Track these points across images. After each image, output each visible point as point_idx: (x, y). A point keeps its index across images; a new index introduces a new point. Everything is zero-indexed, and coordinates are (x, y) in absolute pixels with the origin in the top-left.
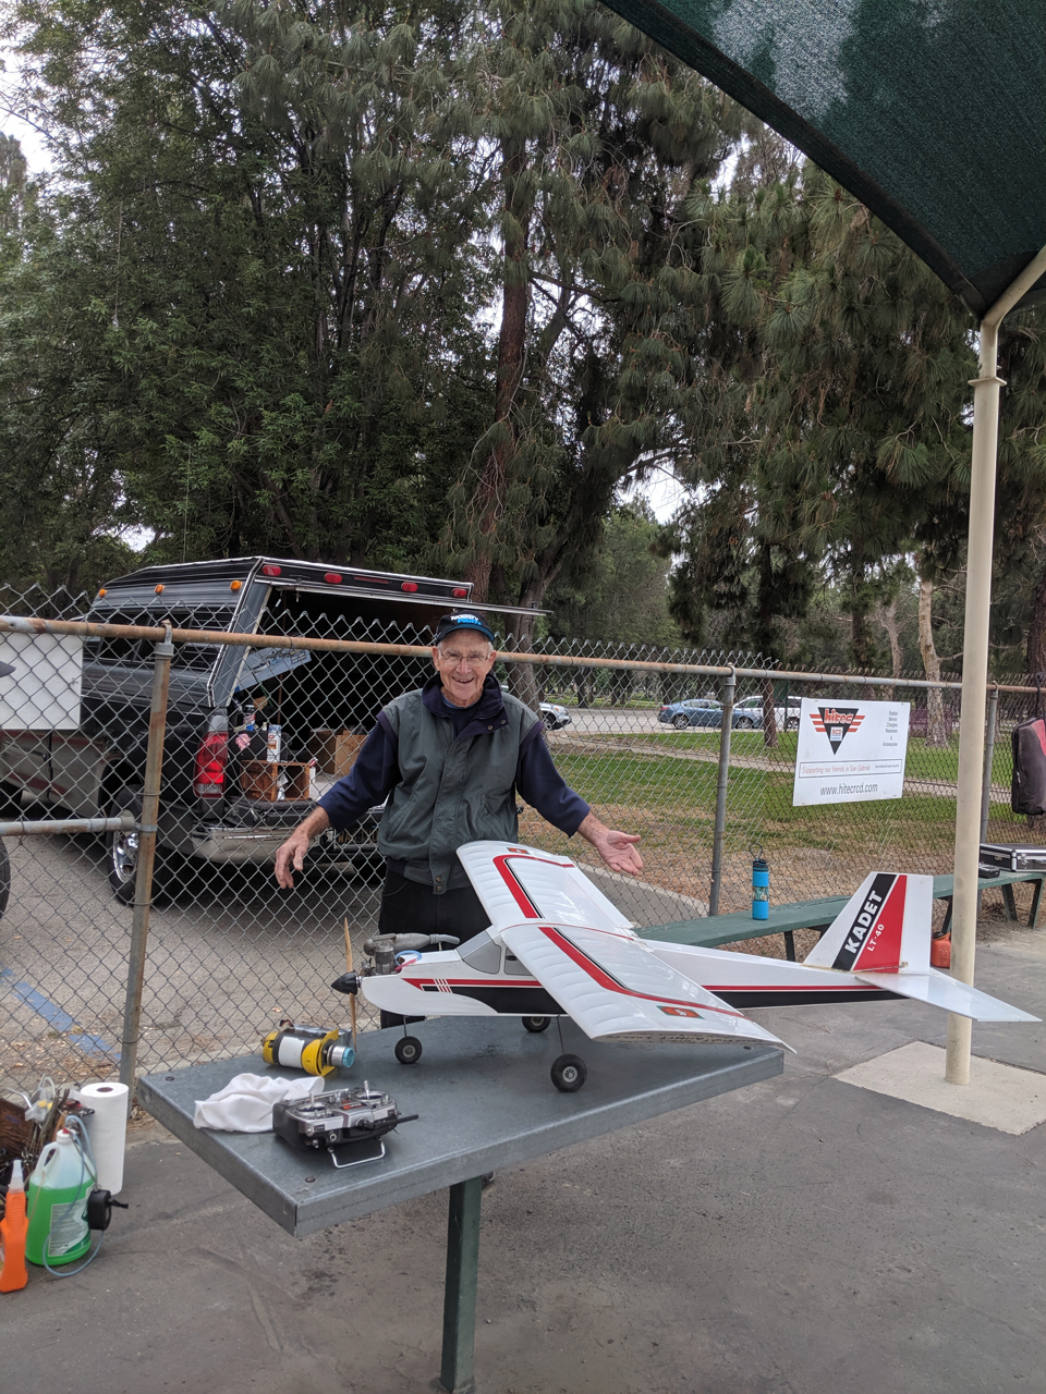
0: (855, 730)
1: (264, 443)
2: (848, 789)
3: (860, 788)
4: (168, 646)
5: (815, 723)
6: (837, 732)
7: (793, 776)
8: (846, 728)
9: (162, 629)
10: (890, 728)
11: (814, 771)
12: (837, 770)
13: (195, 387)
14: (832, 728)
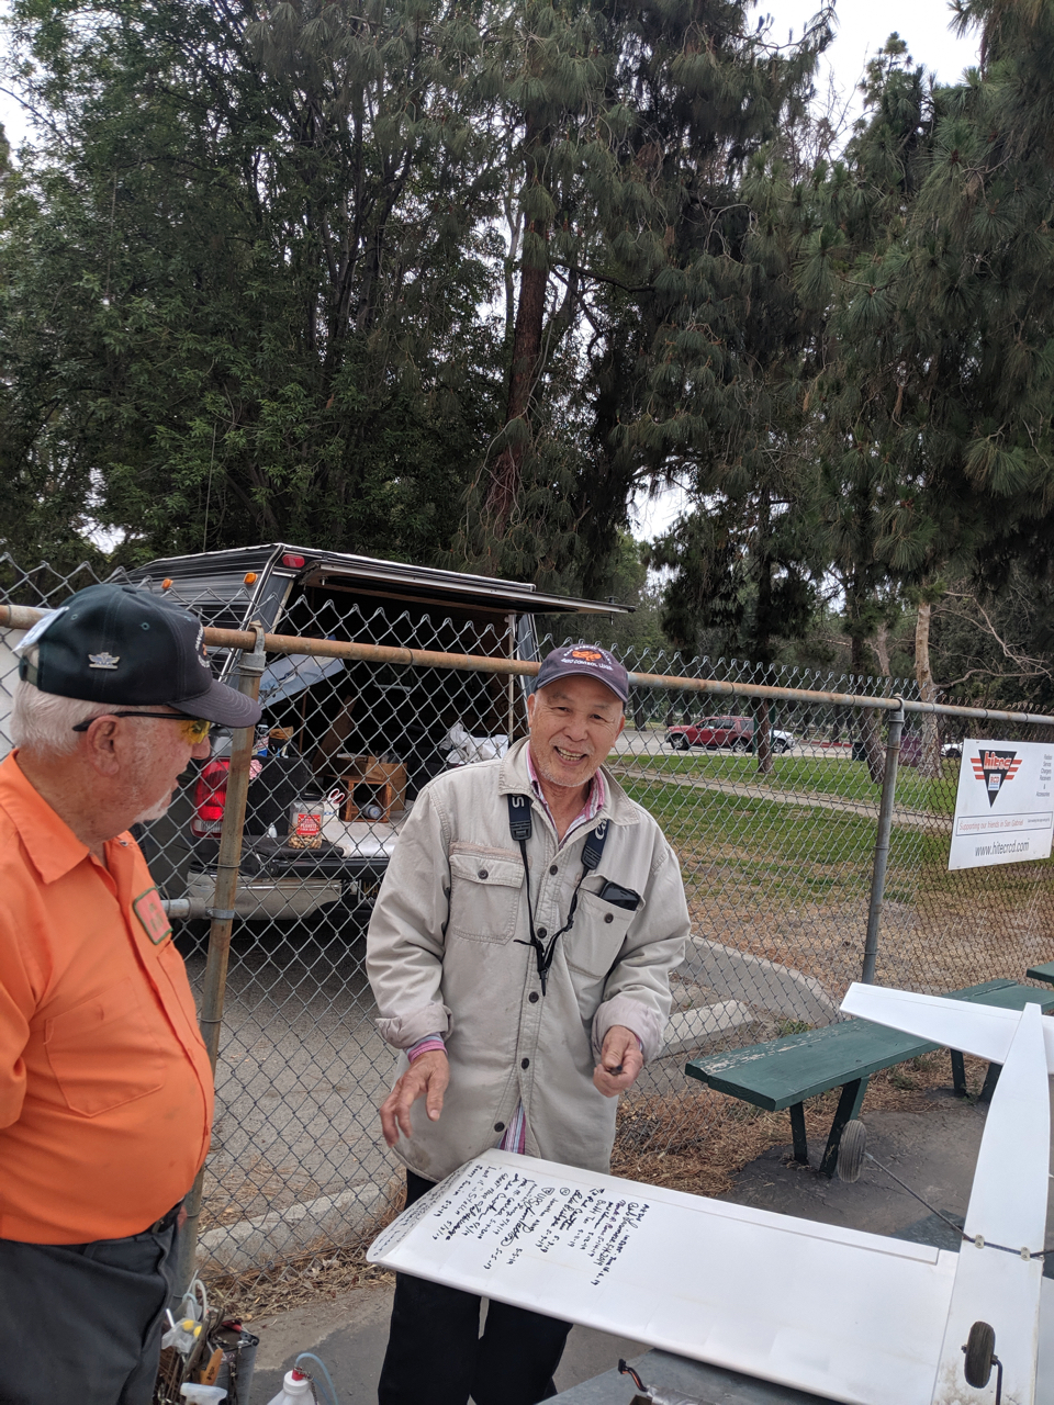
0: (1011, 777)
1: (262, 434)
2: (1000, 849)
3: (1011, 847)
4: (259, 658)
5: (976, 769)
7: (950, 834)
8: (1004, 774)
9: (251, 633)
10: (1044, 775)
11: (970, 827)
12: (992, 825)
13: (189, 374)
14: (991, 775)
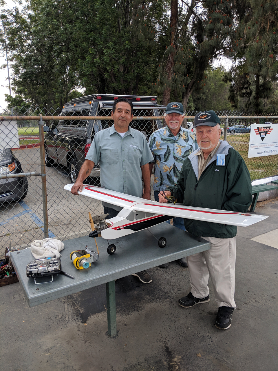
0: (269, 133)
1: (104, 58)
2: (267, 152)
3: (271, 151)
4: (42, 122)
5: (256, 132)
6: (263, 135)
7: (248, 149)
8: (266, 133)
9: (39, 117)
11: (255, 147)
12: (263, 146)
14: (262, 133)
